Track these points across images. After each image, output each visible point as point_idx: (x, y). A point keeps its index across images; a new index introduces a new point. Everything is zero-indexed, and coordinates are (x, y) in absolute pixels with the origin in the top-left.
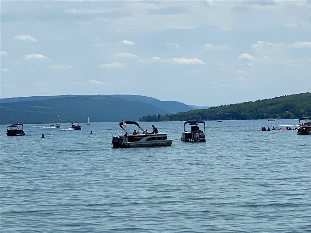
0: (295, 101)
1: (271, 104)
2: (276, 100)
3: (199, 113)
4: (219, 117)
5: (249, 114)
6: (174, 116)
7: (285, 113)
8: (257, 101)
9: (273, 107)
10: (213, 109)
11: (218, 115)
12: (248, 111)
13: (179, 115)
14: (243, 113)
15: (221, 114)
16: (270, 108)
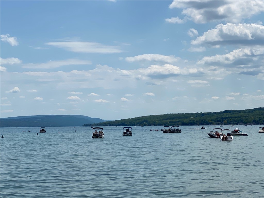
0: (148, 118)
1: (138, 120)
2: (140, 118)
3: (108, 123)
4: (116, 125)
5: (129, 124)
6: (97, 124)
7: (144, 123)
8: (132, 118)
9: (139, 121)
10: (114, 122)
11: (116, 124)
12: (129, 122)
13: (99, 124)
14: (126, 123)
15: (117, 124)
16: (138, 121)
